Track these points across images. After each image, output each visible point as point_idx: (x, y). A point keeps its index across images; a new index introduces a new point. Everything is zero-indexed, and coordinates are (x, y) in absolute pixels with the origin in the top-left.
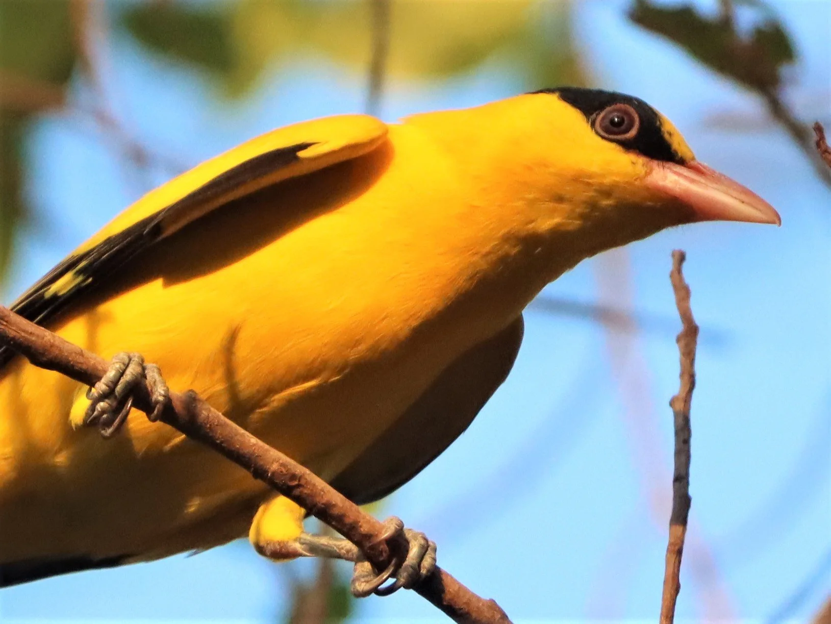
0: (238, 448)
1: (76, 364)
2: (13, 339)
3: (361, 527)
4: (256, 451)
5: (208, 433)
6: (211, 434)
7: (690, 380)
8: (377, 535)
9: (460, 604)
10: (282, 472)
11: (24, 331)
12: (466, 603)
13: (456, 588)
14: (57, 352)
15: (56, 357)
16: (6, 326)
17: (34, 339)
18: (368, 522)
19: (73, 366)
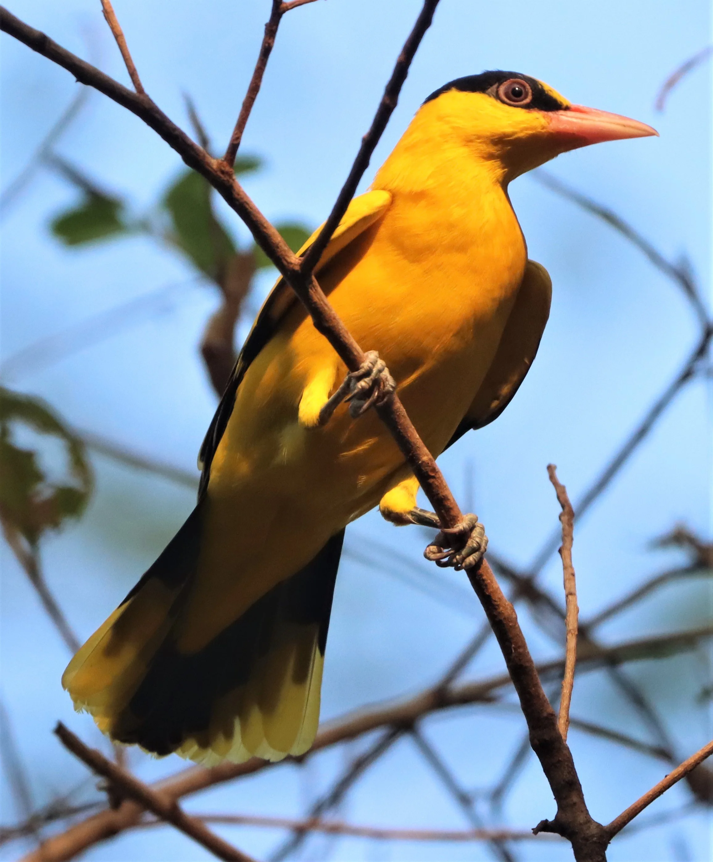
0: (408, 436)
1: (342, 337)
2: (315, 303)
4: (418, 443)
5: (395, 419)
6: (396, 420)
10: (428, 463)
13: (497, 587)
14: (335, 324)
15: (334, 327)
16: (314, 292)
17: (326, 308)
19: (340, 337)
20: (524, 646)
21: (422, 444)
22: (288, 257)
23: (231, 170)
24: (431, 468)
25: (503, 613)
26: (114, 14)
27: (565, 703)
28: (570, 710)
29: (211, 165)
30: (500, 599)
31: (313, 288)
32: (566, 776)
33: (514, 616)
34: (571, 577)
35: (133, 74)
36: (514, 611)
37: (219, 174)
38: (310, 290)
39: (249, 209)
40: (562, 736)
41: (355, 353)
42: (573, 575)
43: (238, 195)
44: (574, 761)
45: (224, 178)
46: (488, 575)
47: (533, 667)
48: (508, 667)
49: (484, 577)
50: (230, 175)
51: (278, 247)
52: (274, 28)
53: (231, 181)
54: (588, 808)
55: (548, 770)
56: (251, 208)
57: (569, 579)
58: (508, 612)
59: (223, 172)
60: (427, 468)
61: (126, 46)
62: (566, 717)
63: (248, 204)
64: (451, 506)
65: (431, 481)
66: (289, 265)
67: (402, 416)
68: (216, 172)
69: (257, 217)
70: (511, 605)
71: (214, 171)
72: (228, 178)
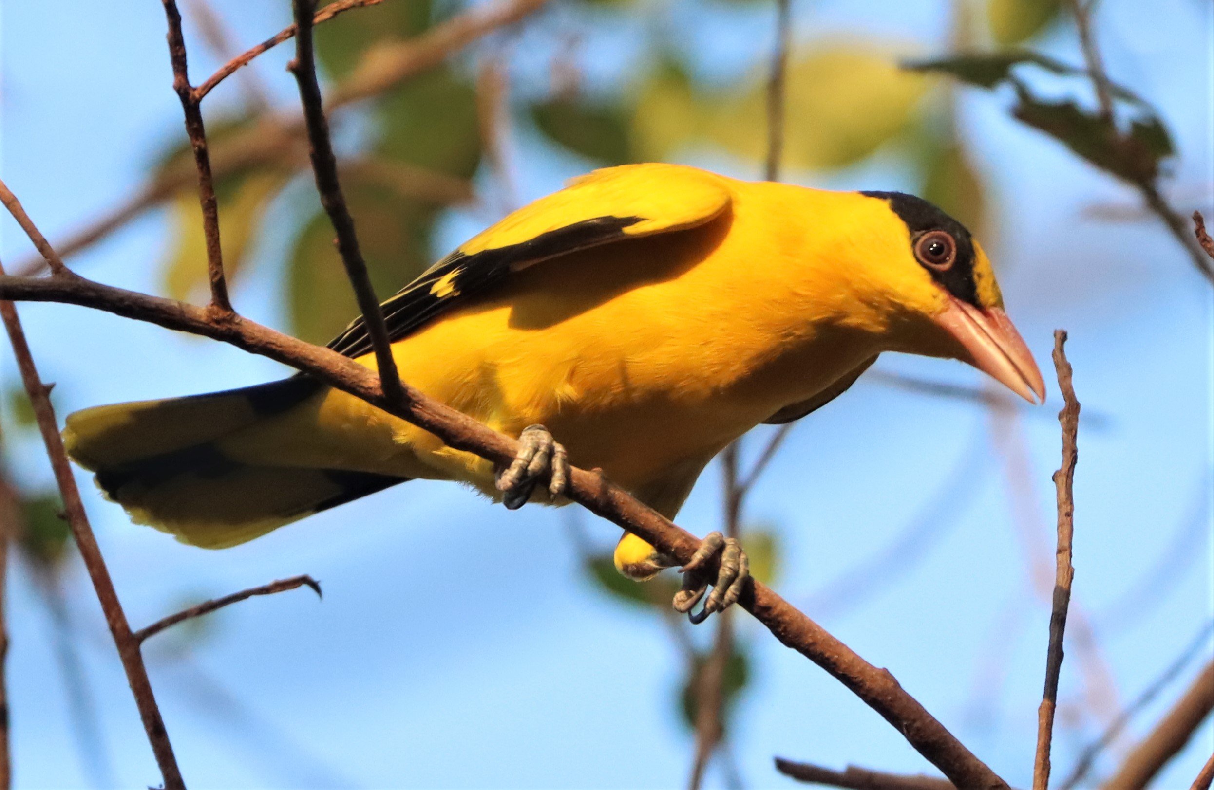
0: (643, 526)
1: (488, 446)
2: (428, 422)
3: (760, 599)
4: (658, 527)
7: (1072, 456)
8: (775, 608)
9: (854, 673)
11: (440, 415)
12: (860, 672)
13: (851, 657)
14: (470, 435)
15: (470, 438)
16: (420, 410)
17: (447, 421)
18: (767, 594)
22: (364, 381)
23: (228, 313)
25: (873, 688)
29: (197, 319)
31: (417, 405)
37: (213, 325)
38: (413, 410)
39: (277, 348)
43: (253, 339)
45: (223, 327)
46: (831, 649)
49: (827, 654)
53: (234, 327)
58: (879, 683)
59: (218, 322)
63: (273, 344)
66: (369, 391)
68: (210, 324)
71: (204, 323)
72: (229, 326)
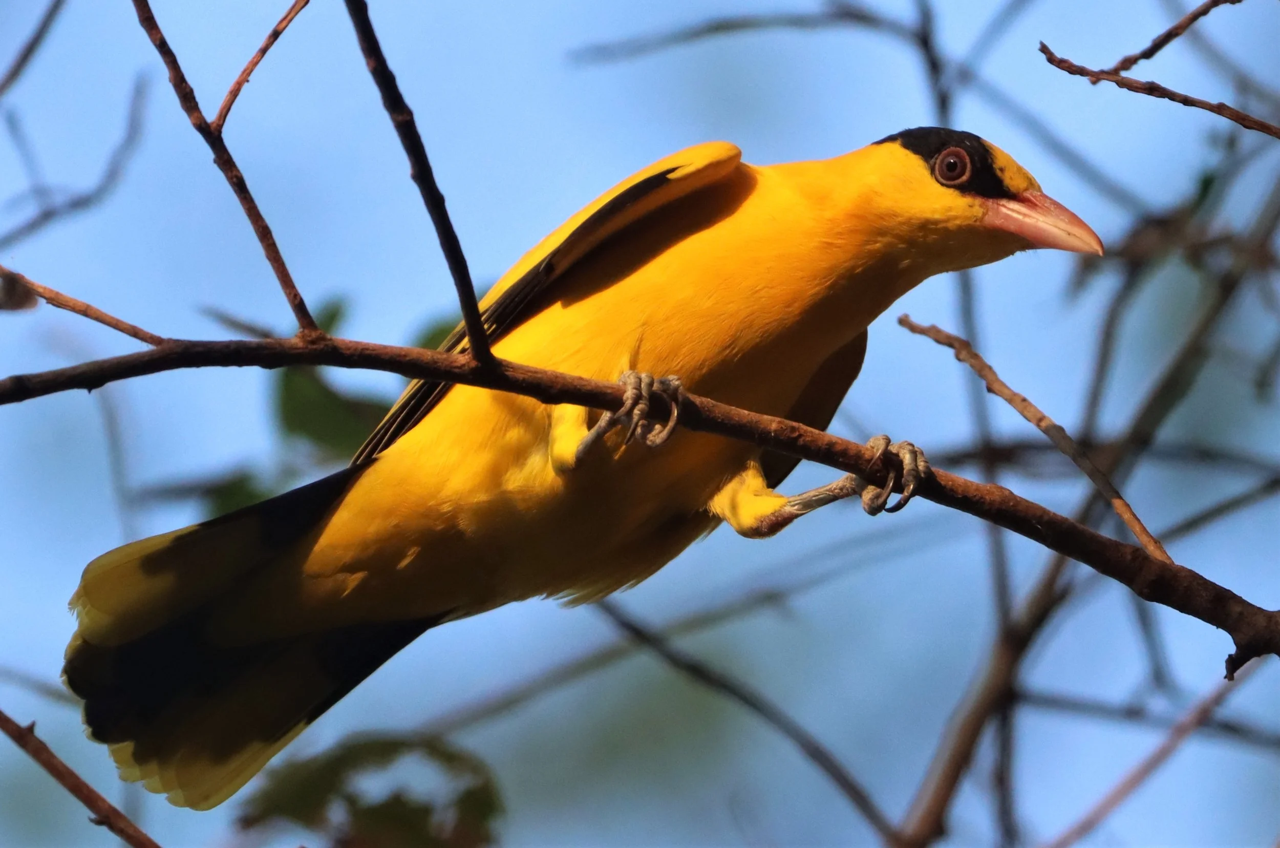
2: (524, 380)
3: (864, 454)
4: (753, 418)
6: (711, 416)
10: (782, 428)
11: (531, 372)
15: (564, 385)
16: (512, 371)
17: (539, 376)
19: (579, 390)
20: (1044, 511)
21: (758, 415)
22: (455, 362)
23: (319, 332)
24: (789, 430)
25: (994, 501)
26: (61, 295)
27: (1137, 528)
28: (1149, 531)
29: (294, 346)
30: (977, 489)
31: (507, 368)
32: (1206, 596)
33: (1007, 493)
34: (1024, 403)
35: (135, 333)
36: (1001, 488)
37: (310, 347)
38: (507, 373)
39: (372, 352)
40: (1166, 561)
41: (609, 391)
42: (1024, 400)
43: (349, 349)
44: (1201, 574)
45: (320, 346)
46: (943, 478)
47: (1073, 523)
48: (1048, 546)
50: (322, 338)
51: (436, 362)
52: (226, 157)
53: (329, 343)
54: (1258, 606)
55: (1184, 608)
56: (374, 350)
57: (1025, 408)
58: (998, 495)
59: (313, 342)
60: (785, 433)
61: (102, 313)
62: (1152, 540)
63: (367, 349)
64: (843, 447)
65: (801, 441)
66: (463, 368)
67: (713, 406)
68: (307, 348)
69: (387, 354)
70: (994, 485)
71: (303, 348)
72: (325, 343)
